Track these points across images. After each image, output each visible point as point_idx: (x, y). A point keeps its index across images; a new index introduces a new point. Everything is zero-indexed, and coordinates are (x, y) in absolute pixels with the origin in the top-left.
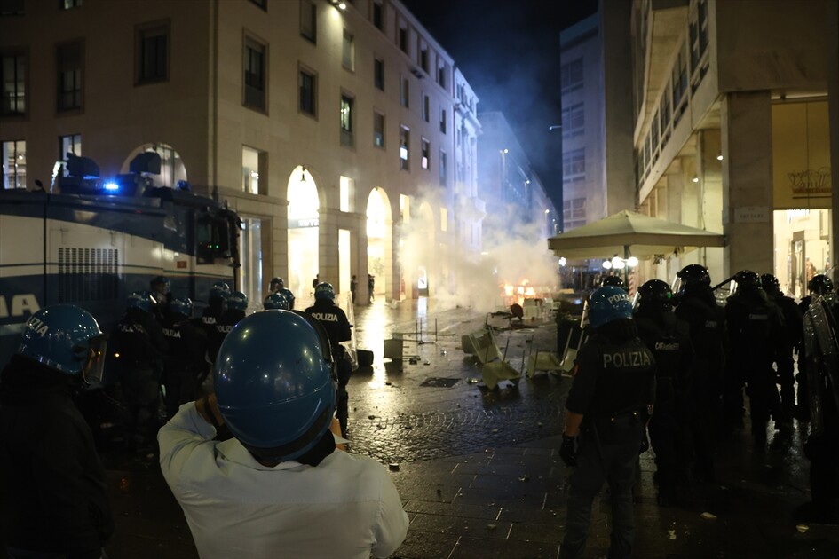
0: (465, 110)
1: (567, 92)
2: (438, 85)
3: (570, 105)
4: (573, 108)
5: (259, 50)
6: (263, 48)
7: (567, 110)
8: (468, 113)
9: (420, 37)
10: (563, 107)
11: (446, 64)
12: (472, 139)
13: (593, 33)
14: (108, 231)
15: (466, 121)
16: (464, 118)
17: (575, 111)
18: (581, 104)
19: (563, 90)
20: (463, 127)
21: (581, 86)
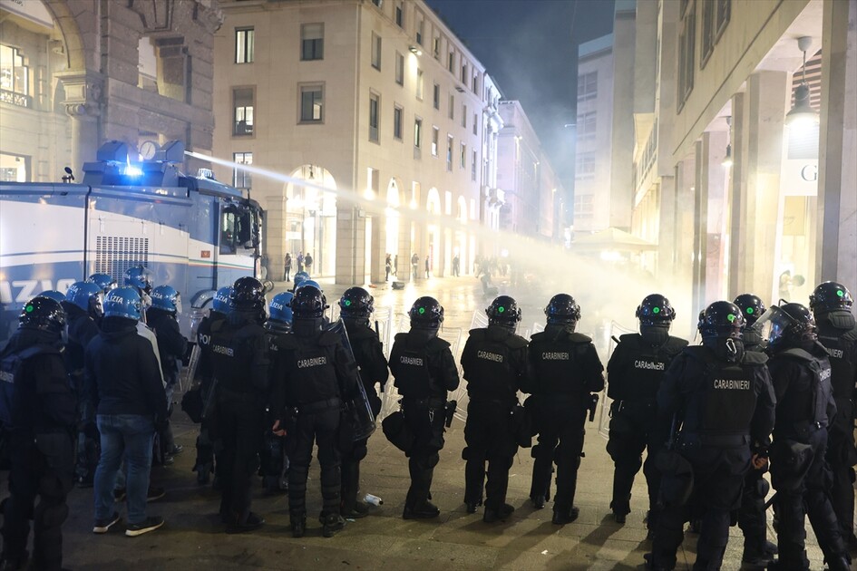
0: (491, 110)
1: (582, 100)
2: (472, 94)
3: (583, 112)
4: (587, 115)
5: (375, 99)
6: (377, 97)
7: (582, 116)
8: (494, 113)
9: (462, 55)
10: (579, 113)
11: (479, 73)
12: (495, 134)
13: (608, 51)
14: (141, 220)
15: (492, 120)
16: (490, 117)
17: (588, 118)
18: (595, 112)
19: (579, 97)
20: (489, 126)
21: (595, 96)
